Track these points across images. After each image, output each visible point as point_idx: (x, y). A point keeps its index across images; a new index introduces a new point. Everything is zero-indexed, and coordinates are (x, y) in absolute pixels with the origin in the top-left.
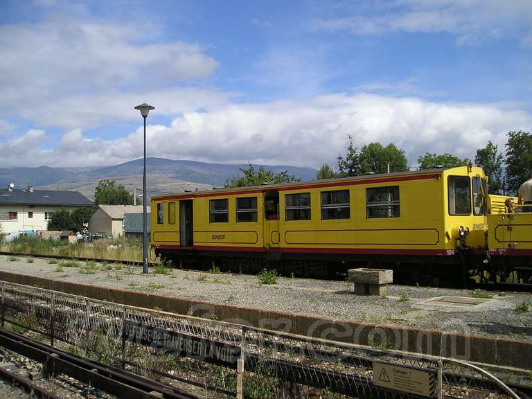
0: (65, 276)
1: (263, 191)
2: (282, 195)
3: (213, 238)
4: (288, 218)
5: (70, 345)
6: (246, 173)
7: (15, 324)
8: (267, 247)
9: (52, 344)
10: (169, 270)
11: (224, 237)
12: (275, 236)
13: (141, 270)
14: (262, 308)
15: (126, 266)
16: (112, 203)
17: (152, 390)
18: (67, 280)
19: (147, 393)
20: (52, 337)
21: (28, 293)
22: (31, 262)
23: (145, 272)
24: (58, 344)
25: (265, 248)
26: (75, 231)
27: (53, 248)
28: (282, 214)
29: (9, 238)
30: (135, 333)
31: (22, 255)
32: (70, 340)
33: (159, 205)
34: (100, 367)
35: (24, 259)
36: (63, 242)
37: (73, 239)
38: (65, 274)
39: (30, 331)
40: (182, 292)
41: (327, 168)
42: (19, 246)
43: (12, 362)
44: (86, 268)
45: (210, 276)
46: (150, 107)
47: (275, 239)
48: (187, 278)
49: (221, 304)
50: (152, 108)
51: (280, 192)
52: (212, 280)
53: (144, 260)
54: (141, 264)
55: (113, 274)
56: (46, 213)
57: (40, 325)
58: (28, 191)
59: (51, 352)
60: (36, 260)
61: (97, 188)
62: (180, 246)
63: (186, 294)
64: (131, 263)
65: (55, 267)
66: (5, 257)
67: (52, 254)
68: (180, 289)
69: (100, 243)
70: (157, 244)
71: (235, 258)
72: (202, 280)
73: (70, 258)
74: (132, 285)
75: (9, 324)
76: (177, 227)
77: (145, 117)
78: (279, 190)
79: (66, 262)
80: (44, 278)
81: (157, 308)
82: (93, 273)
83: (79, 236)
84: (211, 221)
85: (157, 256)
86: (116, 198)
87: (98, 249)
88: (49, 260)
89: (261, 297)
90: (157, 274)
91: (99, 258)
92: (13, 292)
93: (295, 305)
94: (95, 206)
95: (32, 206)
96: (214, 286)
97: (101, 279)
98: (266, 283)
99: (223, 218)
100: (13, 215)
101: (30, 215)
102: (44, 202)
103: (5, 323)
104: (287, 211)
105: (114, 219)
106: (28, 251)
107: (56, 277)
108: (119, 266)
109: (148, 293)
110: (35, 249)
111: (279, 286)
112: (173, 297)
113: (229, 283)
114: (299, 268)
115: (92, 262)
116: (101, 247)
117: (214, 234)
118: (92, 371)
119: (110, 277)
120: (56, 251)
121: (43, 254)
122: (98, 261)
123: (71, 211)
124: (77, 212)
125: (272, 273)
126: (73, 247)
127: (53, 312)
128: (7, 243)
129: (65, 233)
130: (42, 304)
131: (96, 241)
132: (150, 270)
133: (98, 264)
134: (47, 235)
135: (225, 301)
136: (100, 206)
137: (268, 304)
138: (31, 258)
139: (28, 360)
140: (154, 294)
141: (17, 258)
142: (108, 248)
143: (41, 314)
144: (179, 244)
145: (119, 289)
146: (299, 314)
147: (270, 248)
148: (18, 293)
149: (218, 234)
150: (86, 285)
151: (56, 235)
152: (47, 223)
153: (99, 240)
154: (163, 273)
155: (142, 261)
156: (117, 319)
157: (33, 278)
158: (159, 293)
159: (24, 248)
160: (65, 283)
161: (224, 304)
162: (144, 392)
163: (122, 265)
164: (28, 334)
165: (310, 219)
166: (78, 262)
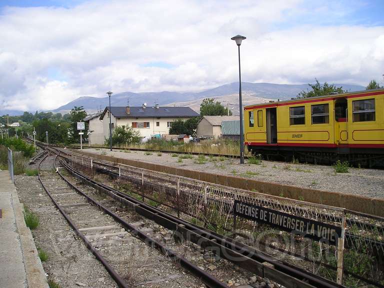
0: (184, 165)
1: (334, 99)
2: (350, 102)
3: (293, 137)
4: (355, 120)
5: (191, 217)
6: (313, 87)
7: (152, 200)
8: (337, 143)
9: (179, 216)
10: (260, 161)
11: (301, 135)
12: (344, 134)
13: (239, 161)
14: (341, 192)
15: (227, 158)
16: (212, 115)
17: (264, 261)
18: (185, 168)
19: (260, 263)
20: (178, 211)
21: (159, 177)
22: (160, 156)
23: (242, 162)
24: (183, 216)
25: (335, 144)
26: (188, 135)
27: (174, 147)
28: (350, 117)
29: (144, 140)
30: (244, 211)
31: (154, 151)
32: (192, 213)
33: (250, 113)
34: (218, 238)
35: (155, 154)
36: (180, 142)
37: (186, 140)
38: (184, 164)
39: (162, 205)
40: (273, 178)
41: (375, 83)
42: (151, 145)
43: (151, 228)
44: (199, 160)
45: (293, 166)
46: (243, 37)
47: (344, 137)
48: (275, 167)
49: (306, 188)
50: (244, 38)
51: (348, 99)
52: (295, 169)
53: (241, 154)
54: (239, 157)
55: (219, 164)
56: (168, 123)
57: (169, 201)
58: (155, 108)
59: (180, 223)
60: (164, 154)
61: (201, 105)
62: (267, 143)
63: (277, 179)
64: (232, 156)
65: (176, 159)
66: (143, 152)
67: (173, 151)
68: (271, 175)
69: (206, 143)
70: (250, 142)
71: (311, 152)
72: (286, 169)
73: (186, 153)
74: (234, 172)
75: (147, 199)
76: (264, 129)
77: (239, 45)
78: (347, 97)
79: (183, 155)
80: (169, 166)
81: (254, 190)
82: (204, 163)
83: (191, 138)
84: (291, 124)
85: (249, 151)
86: (215, 111)
87: (205, 147)
88: (172, 154)
89: (339, 183)
90: (251, 165)
91: (206, 153)
92: (149, 177)
93: (370, 190)
94: (201, 117)
95: (159, 118)
96: (298, 174)
97: (210, 168)
98: (339, 172)
99: (301, 121)
100: (147, 125)
101: (158, 124)
102: (166, 115)
103: (145, 198)
104: (354, 114)
105: (214, 126)
106: (157, 148)
107: (178, 166)
108: (221, 158)
109: (247, 179)
110: (162, 147)
111: (351, 174)
112: (266, 181)
113: (309, 172)
114: (364, 161)
115: (202, 155)
116: (206, 145)
117: (294, 133)
118: (212, 240)
119: (217, 166)
120: (176, 149)
121: (167, 150)
122: (206, 155)
123: (184, 120)
124: (189, 121)
125: (345, 164)
126: (187, 145)
127: (178, 191)
128: (144, 143)
129: (182, 136)
130: (170, 185)
131: (202, 141)
132: (245, 161)
133: (206, 157)
134: (169, 138)
135: (309, 186)
136: (204, 116)
137: (346, 189)
138: (160, 153)
139: (161, 227)
140: (251, 179)
141: (151, 153)
142: (212, 146)
143: (170, 193)
144: (266, 141)
145: (224, 175)
146: (375, 198)
147: (339, 144)
148: (153, 178)
149: (297, 134)
150: (200, 172)
151: (175, 137)
152: (169, 129)
153: (204, 141)
154: (255, 163)
155: (239, 155)
156: (225, 197)
157: (162, 166)
158: (255, 178)
159: (155, 146)
160: (184, 170)
161: (309, 188)
162: (258, 262)
163: (224, 158)
164: (161, 207)
165: (375, 120)
166: (192, 156)
